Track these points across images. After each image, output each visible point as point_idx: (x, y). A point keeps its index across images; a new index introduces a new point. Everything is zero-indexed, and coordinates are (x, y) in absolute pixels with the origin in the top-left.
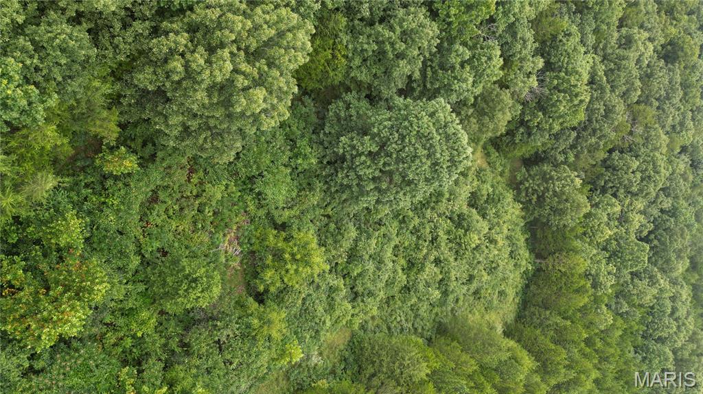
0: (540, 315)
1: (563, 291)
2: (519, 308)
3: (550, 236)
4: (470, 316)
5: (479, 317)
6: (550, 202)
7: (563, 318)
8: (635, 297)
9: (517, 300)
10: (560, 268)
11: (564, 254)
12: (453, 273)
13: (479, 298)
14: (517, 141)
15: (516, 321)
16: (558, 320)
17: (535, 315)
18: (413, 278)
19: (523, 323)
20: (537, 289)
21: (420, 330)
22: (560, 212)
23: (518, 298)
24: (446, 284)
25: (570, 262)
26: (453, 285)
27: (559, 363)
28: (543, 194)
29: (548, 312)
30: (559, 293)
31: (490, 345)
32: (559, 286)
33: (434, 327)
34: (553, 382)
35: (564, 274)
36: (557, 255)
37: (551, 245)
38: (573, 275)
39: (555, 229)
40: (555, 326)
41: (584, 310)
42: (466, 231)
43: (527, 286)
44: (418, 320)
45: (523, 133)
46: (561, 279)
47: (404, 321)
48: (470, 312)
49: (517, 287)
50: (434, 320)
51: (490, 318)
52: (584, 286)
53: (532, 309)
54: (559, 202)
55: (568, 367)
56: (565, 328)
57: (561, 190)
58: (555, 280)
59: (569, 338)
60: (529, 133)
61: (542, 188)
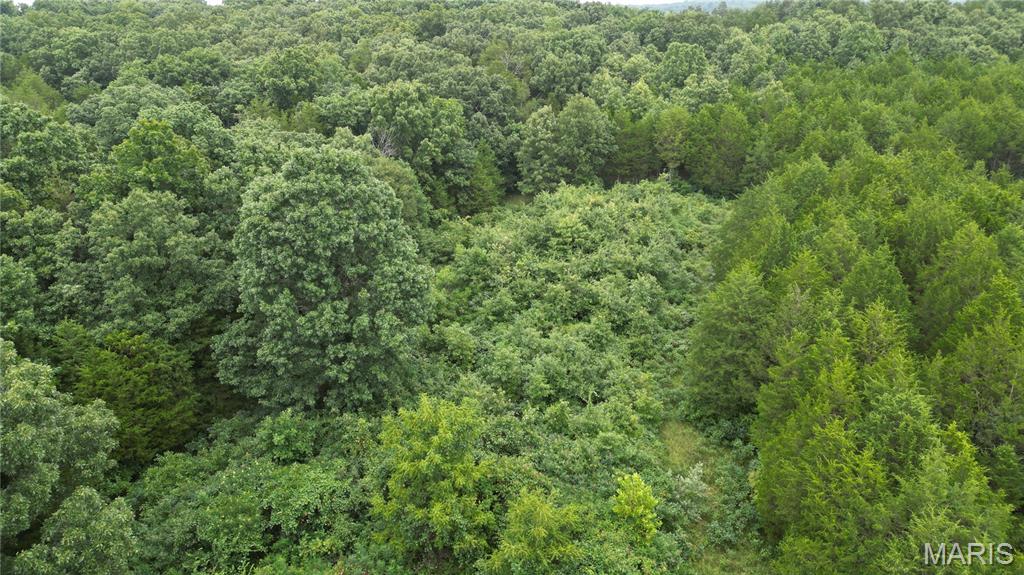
1: (714, 136)
3: (627, 155)
6: (569, 146)
8: (754, 65)
10: (678, 141)
11: (656, 135)
14: (468, 183)
20: (710, 175)
22: (585, 134)
25: (668, 127)
28: (555, 157)
29: (748, 159)
30: (717, 143)
32: (707, 143)
35: (688, 136)
36: (657, 146)
37: (643, 153)
38: (689, 125)
40: (772, 149)
43: (707, 191)
45: (455, 174)
46: (694, 140)
52: (711, 111)
54: (570, 134)
56: (777, 136)
57: (552, 131)
58: (697, 149)
59: (794, 131)
60: (454, 165)
61: (546, 157)
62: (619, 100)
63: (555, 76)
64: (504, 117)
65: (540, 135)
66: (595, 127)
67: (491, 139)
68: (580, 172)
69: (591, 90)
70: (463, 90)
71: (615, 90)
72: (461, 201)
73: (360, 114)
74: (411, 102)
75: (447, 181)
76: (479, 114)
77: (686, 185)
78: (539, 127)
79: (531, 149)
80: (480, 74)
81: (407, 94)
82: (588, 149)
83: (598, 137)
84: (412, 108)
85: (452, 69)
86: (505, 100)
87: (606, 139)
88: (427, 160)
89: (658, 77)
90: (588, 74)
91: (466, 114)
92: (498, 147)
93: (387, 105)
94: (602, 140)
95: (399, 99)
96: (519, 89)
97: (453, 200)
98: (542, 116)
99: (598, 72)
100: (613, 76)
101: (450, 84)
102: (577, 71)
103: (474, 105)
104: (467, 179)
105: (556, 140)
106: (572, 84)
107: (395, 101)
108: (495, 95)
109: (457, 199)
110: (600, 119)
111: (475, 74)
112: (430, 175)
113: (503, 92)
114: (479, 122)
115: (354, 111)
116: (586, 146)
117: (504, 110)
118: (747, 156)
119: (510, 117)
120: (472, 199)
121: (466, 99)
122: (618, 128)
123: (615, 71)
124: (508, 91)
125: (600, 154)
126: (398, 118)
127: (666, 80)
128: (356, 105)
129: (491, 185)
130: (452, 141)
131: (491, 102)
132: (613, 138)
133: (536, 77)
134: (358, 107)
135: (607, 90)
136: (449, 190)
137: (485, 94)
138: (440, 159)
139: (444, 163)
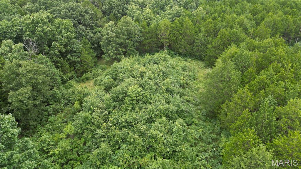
0: (199, 46)
1: (182, 32)
2: (195, 59)
3: (147, 41)
4: (200, 91)
5: (201, 84)
6: (123, 40)
7: (200, 33)
9: (190, 60)
10: (168, 34)
11: (158, 32)
12: (161, 107)
13: (187, 84)
14: (79, 59)
15: (204, 61)
16: (201, 35)
17: (198, 49)
18: (163, 147)
19: (205, 56)
20: (182, 48)
21: (214, 136)
22: (130, 34)
23: (188, 59)
24: (171, 112)
25: (163, 29)
26: (172, 107)
27: (230, 33)
28: (118, 44)
29: (197, 41)
30: (184, 35)
31: (222, 76)
32: (179, 35)
33: (210, 121)
34: (243, 36)
35: (171, 32)
36: (159, 37)
37: (154, 40)
38: (172, 27)
39: (143, 38)
40: (206, 37)
41: (195, 22)
42: (126, 95)
43: (180, 54)
44: (204, 138)
45: (72, 56)
46: (174, 34)
47: (206, 155)
48: (197, 91)
49: (180, 60)
50: (204, 121)
51: (202, 77)
52: (179, 21)
53: (195, 50)
54: (123, 34)
55: (232, 28)
56: (206, 31)
57: (115, 33)
58: (176, 37)
59: (212, 29)
60: (71, 52)
61: (114, 45)
62: (140, 16)
63: (112, 6)
64: (93, 26)
65: (110, 35)
66: (134, 31)
67: (88, 37)
68: (129, 50)
69: (128, 12)
70: (72, 14)
71: (138, 12)
72: (77, 68)
73: (18, 31)
74: (44, 24)
75: (69, 60)
76: (81, 26)
77: (172, 52)
78: (109, 31)
79: (106, 41)
80: (79, 7)
81: (42, 20)
82: (132, 40)
83: (135, 35)
84: (45, 27)
85: (66, 4)
86: (92, 18)
87: (138, 35)
88: (57, 52)
89: (153, 6)
90: (125, 5)
91: (75, 25)
92: (92, 39)
93: (31, 26)
94: (137, 36)
95: (38, 23)
96: (98, 13)
97: (73, 68)
98: (110, 26)
99: (129, 4)
100: (136, 6)
101: (66, 12)
102: (121, 4)
103: (78, 21)
104: (78, 57)
105: (117, 37)
106: (120, 9)
107: (35, 24)
108: (87, 16)
109: (75, 68)
110: (135, 27)
111: (77, 6)
112: (60, 58)
113: (91, 15)
114: (81, 29)
115: (15, 29)
116: (131, 39)
117: (92, 23)
118: (196, 40)
119: (95, 25)
120: (82, 66)
121: (74, 18)
122: (143, 30)
123: (135, 3)
124: (93, 14)
125: (137, 41)
126: (38, 33)
127: (157, 7)
128: (16, 26)
129: (90, 58)
130: (69, 41)
131: (86, 20)
132: (141, 34)
133: (104, 7)
134: (17, 27)
135: (134, 12)
136: (70, 64)
137: (83, 16)
138: (63, 51)
139: (66, 51)
